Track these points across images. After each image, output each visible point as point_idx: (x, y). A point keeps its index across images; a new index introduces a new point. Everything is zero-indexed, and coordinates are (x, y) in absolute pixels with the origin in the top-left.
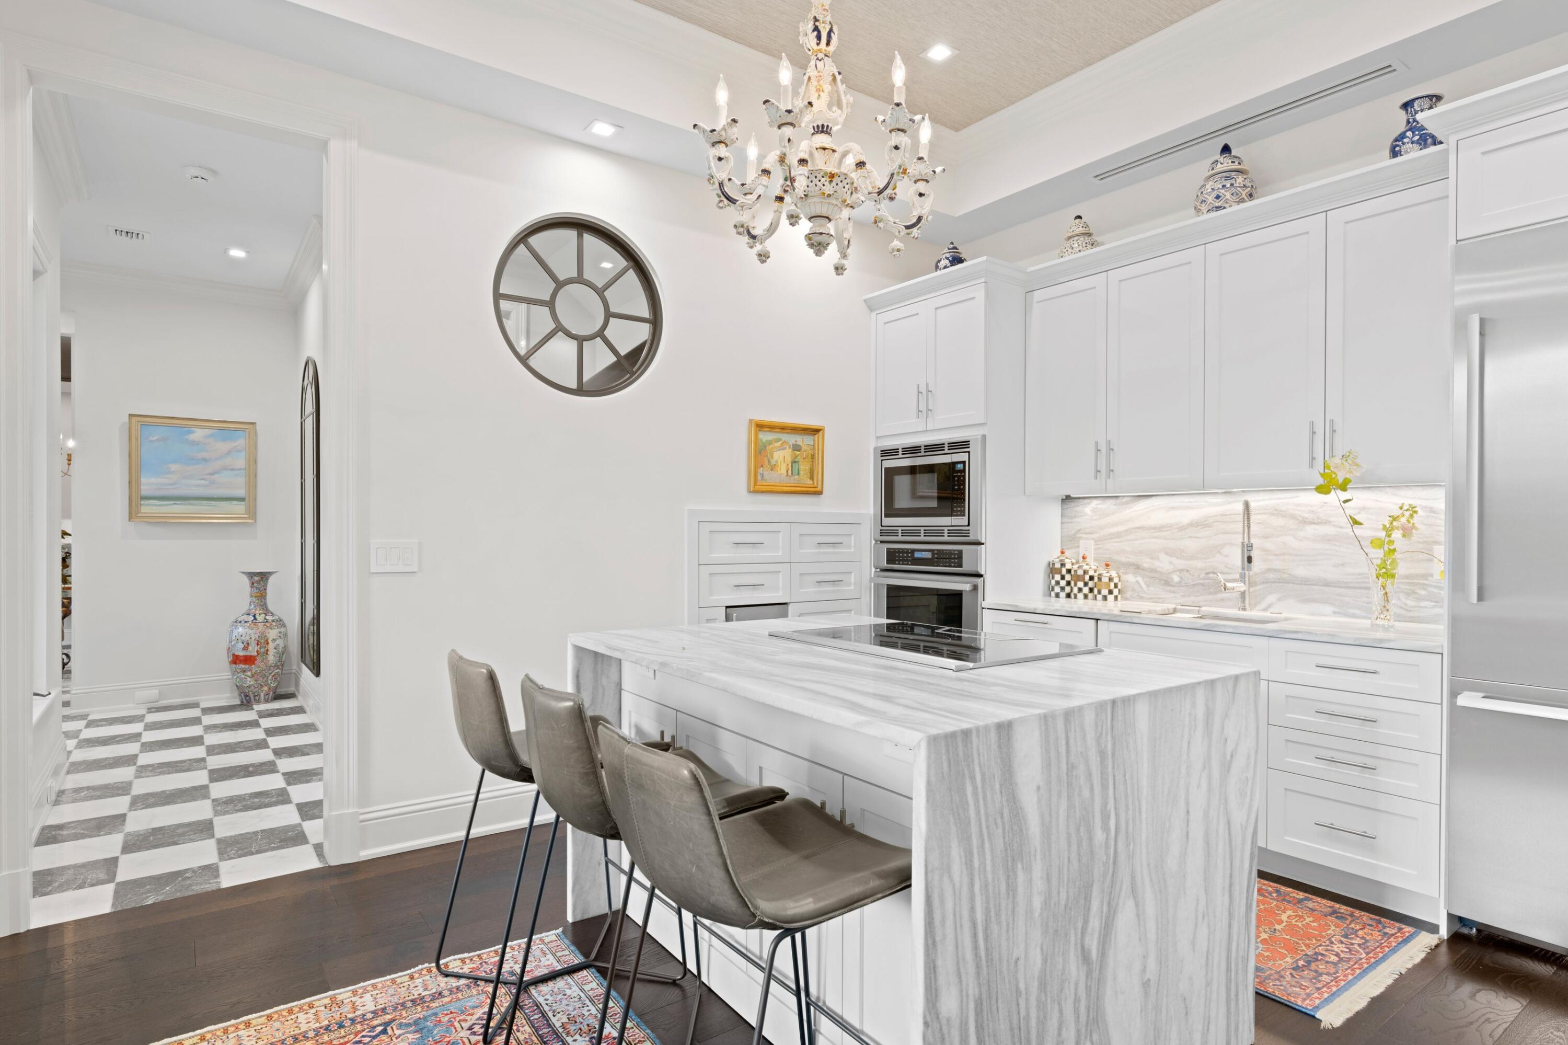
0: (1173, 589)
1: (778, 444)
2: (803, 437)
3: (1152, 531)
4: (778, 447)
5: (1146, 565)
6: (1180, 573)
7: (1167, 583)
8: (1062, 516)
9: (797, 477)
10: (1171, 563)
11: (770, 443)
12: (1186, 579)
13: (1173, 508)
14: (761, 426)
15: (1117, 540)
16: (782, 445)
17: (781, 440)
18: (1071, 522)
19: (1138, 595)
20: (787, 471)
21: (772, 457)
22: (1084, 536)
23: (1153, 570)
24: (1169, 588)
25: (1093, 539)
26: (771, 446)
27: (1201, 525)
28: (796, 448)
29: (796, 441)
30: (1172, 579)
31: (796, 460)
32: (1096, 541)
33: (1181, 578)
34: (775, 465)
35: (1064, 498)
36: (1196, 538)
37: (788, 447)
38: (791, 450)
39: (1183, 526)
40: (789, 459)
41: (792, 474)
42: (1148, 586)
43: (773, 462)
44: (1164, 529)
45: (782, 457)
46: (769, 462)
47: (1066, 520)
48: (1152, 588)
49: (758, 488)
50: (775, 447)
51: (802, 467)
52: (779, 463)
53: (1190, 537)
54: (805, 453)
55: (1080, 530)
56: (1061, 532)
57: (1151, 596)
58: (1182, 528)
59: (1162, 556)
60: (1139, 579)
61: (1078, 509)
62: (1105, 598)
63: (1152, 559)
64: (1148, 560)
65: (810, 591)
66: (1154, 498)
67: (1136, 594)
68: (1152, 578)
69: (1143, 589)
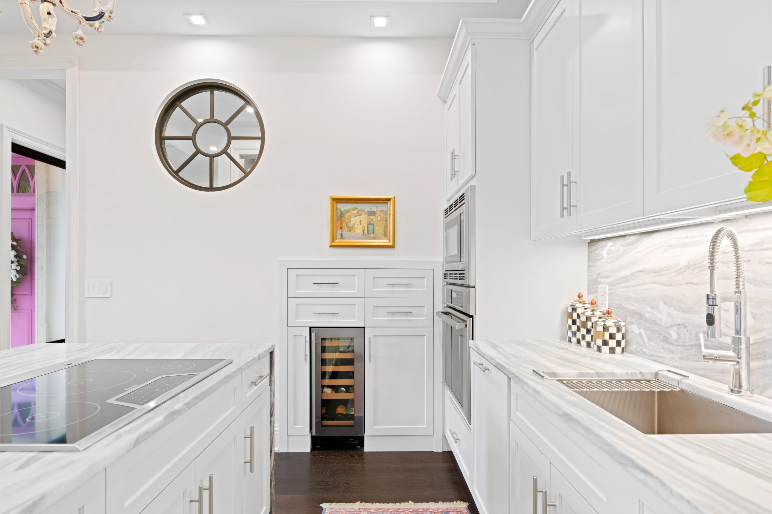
0: (671, 347)
1: (355, 212)
2: (377, 205)
3: (653, 275)
4: (355, 214)
5: (647, 316)
6: (678, 329)
7: (666, 339)
8: (589, 259)
9: (373, 235)
10: (669, 314)
11: (348, 211)
12: (683, 336)
13: (671, 247)
15: (625, 285)
16: (358, 212)
17: (358, 209)
18: (594, 266)
19: (641, 350)
20: (363, 231)
21: (350, 222)
22: (602, 280)
23: (654, 322)
24: (667, 346)
25: (608, 284)
26: (349, 214)
27: (700, 267)
28: (372, 213)
29: (371, 209)
30: (671, 336)
31: (372, 222)
32: (611, 285)
33: (679, 334)
34: (352, 227)
35: (590, 241)
36: (693, 284)
37: (363, 213)
38: (366, 216)
39: (681, 269)
40: (365, 223)
41: (368, 233)
42: (649, 340)
43: (350, 225)
44: (663, 273)
45: (358, 221)
46: (347, 225)
47: (591, 264)
48: (652, 344)
50: (352, 214)
51: (377, 228)
52: (356, 226)
53: (687, 283)
54: (379, 217)
55: (599, 274)
56: (588, 276)
57: (652, 353)
58: (680, 272)
59: (661, 305)
60: (642, 331)
61: (598, 252)
62: (612, 350)
63: (653, 308)
64: (649, 309)
65: (383, 319)
66: (655, 236)
67: (640, 348)
68: (653, 331)
69: (645, 343)
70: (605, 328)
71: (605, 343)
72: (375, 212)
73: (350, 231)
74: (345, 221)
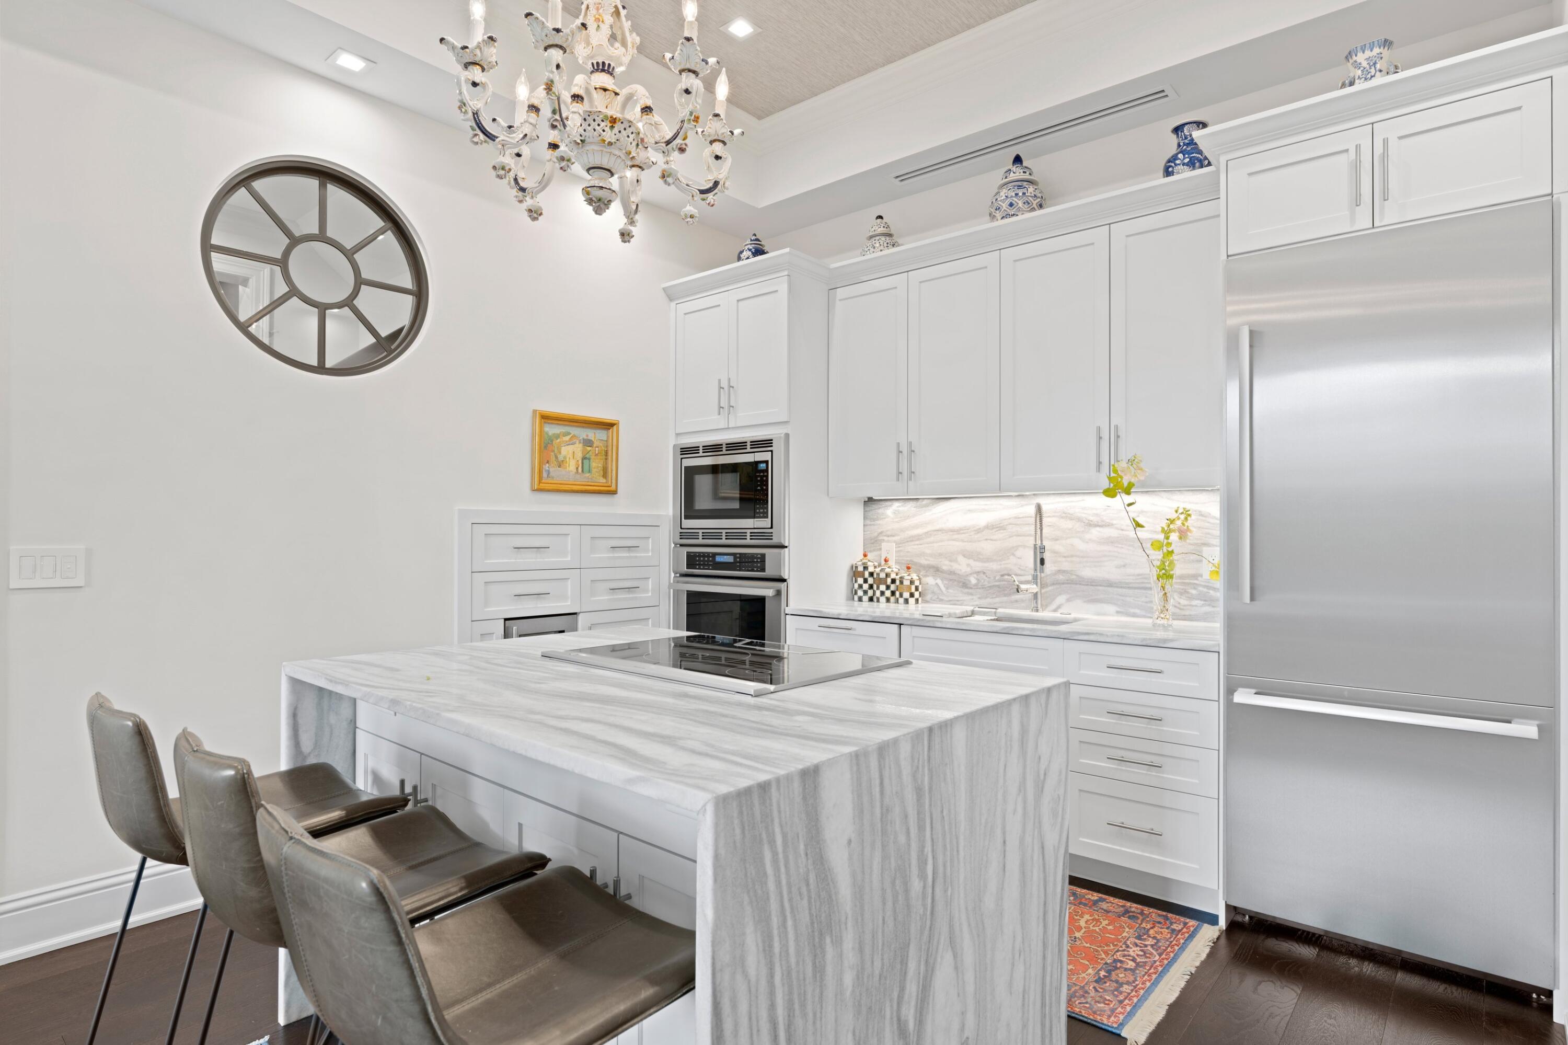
0: (970, 591)
1: (567, 438)
2: (595, 431)
3: (951, 533)
4: (566, 442)
5: (945, 568)
6: (977, 575)
7: (965, 585)
8: (865, 518)
9: (589, 475)
10: (968, 565)
11: (557, 436)
12: (982, 581)
13: (970, 511)
14: (546, 418)
15: (917, 542)
16: (571, 439)
17: (570, 434)
18: (874, 525)
19: (938, 598)
20: (577, 468)
21: (560, 453)
22: (886, 538)
23: (952, 573)
24: (966, 590)
25: (895, 542)
26: (558, 440)
27: (997, 528)
28: (588, 443)
29: (587, 436)
30: (970, 581)
31: (587, 456)
32: (898, 544)
33: (978, 580)
34: (563, 461)
35: (867, 500)
36: (991, 540)
37: (577, 442)
38: (581, 445)
39: (980, 529)
40: (579, 455)
41: (583, 471)
42: (947, 588)
43: (561, 458)
44: (962, 532)
45: (571, 452)
46: (556, 457)
47: (868, 522)
48: (951, 591)
49: (542, 486)
50: (563, 441)
51: (594, 464)
52: (568, 459)
53: (986, 540)
54: (597, 449)
55: (881, 533)
56: (864, 534)
57: (950, 599)
58: (979, 531)
59: (961, 558)
60: (939, 581)
61: (880, 511)
62: (906, 601)
63: (951, 561)
64: (947, 562)
65: (603, 599)
66: (952, 501)
67: (936, 597)
68: (951, 580)
69: (942, 592)
70: (912, 582)
71: (912, 595)
72: (592, 440)
73: (560, 466)
74: (553, 451)
